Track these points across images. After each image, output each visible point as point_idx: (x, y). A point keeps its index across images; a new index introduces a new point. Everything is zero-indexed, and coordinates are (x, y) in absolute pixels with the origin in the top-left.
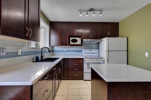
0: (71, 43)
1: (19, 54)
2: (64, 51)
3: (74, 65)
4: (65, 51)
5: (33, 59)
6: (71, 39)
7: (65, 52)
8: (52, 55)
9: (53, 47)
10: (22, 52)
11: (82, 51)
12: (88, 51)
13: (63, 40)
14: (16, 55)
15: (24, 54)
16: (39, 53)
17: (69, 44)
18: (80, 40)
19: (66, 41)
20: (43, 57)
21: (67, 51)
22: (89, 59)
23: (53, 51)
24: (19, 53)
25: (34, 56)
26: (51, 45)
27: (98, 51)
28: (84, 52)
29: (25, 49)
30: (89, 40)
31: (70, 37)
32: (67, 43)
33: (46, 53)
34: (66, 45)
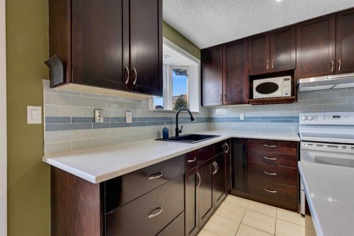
0: (257, 95)
1: (127, 122)
2: (237, 120)
3: (265, 161)
4: (242, 118)
5: (159, 133)
6: (256, 83)
7: (242, 121)
8: (209, 129)
9: (210, 109)
10: (134, 119)
11: (298, 118)
12: (324, 119)
13: (235, 91)
14: (121, 123)
15: (138, 122)
17: (251, 100)
19: (241, 92)
20: (181, 132)
21: (246, 119)
23: (210, 120)
24: (129, 121)
25: (161, 128)
26: (204, 104)
29: (139, 114)
31: (252, 78)
32: (245, 96)
34: (241, 102)
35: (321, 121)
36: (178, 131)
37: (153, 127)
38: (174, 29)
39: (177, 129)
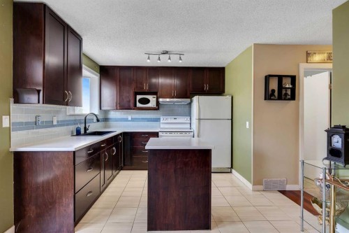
0: (139, 105)
2: (126, 120)
3: (142, 145)
4: (130, 119)
5: (72, 132)
6: (139, 97)
7: (130, 121)
8: (105, 127)
9: (106, 112)
10: (58, 122)
11: (160, 119)
12: (170, 120)
13: (125, 100)
14: (50, 124)
15: (61, 124)
16: (81, 123)
17: (135, 107)
18: (155, 99)
19: (129, 101)
20: (88, 129)
21: (133, 120)
22: (168, 134)
23: (106, 120)
24: (55, 123)
25: (73, 128)
26: (102, 108)
27: (189, 119)
28: (164, 121)
29: (61, 117)
30: (168, 100)
31: (136, 94)
32: (132, 105)
33: (93, 122)
34: (129, 108)
35: (169, 121)
36: (86, 129)
37: (65, 127)
38: (89, 58)
39: (85, 128)
